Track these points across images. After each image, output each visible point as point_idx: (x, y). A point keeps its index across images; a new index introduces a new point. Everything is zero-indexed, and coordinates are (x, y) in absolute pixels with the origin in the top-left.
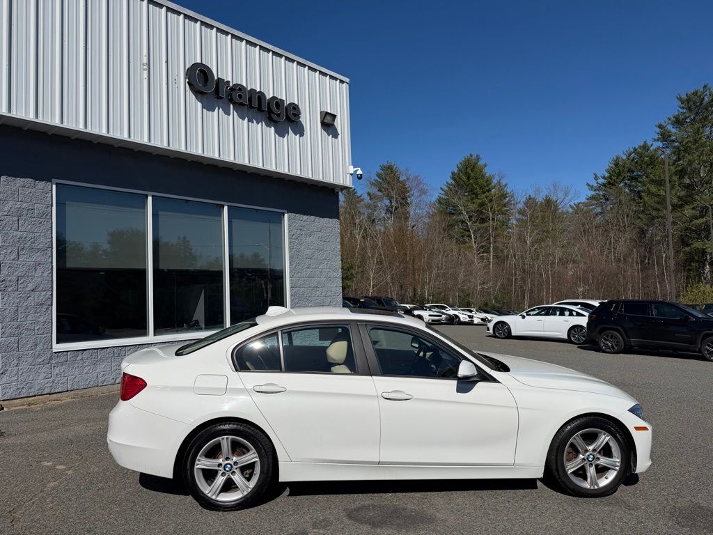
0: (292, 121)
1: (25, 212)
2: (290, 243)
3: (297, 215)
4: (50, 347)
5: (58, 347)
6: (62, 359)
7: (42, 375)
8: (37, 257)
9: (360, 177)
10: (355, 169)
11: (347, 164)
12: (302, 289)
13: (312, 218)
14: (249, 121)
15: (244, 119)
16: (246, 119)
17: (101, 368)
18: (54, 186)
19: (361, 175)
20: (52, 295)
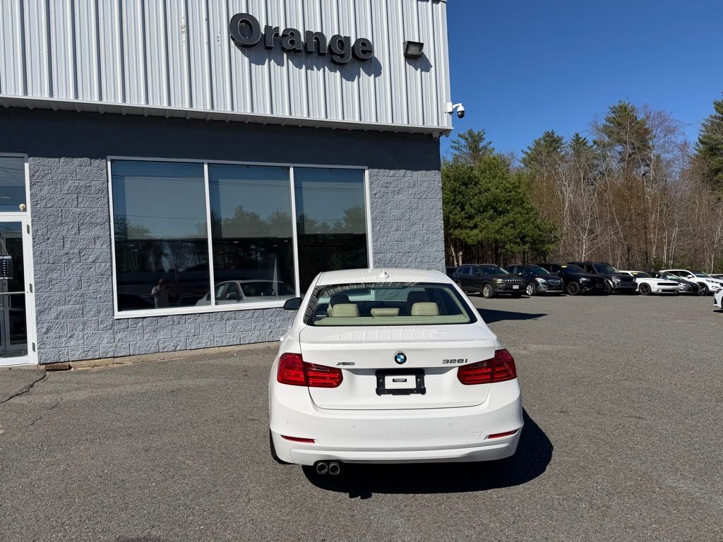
0: (364, 60)
1: (83, 190)
2: (372, 203)
3: (381, 170)
4: (111, 314)
5: (119, 315)
6: (124, 325)
7: (106, 340)
8: (96, 231)
9: (462, 115)
10: (454, 106)
11: (444, 101)
12: (389, 255)
13: (402, 172)
14: (307, 69)
15: (301, 68)
16: (304, 66)
17: (161, 335)
18: (109, 163)
19: (463, 112)
20: (111, 265)
